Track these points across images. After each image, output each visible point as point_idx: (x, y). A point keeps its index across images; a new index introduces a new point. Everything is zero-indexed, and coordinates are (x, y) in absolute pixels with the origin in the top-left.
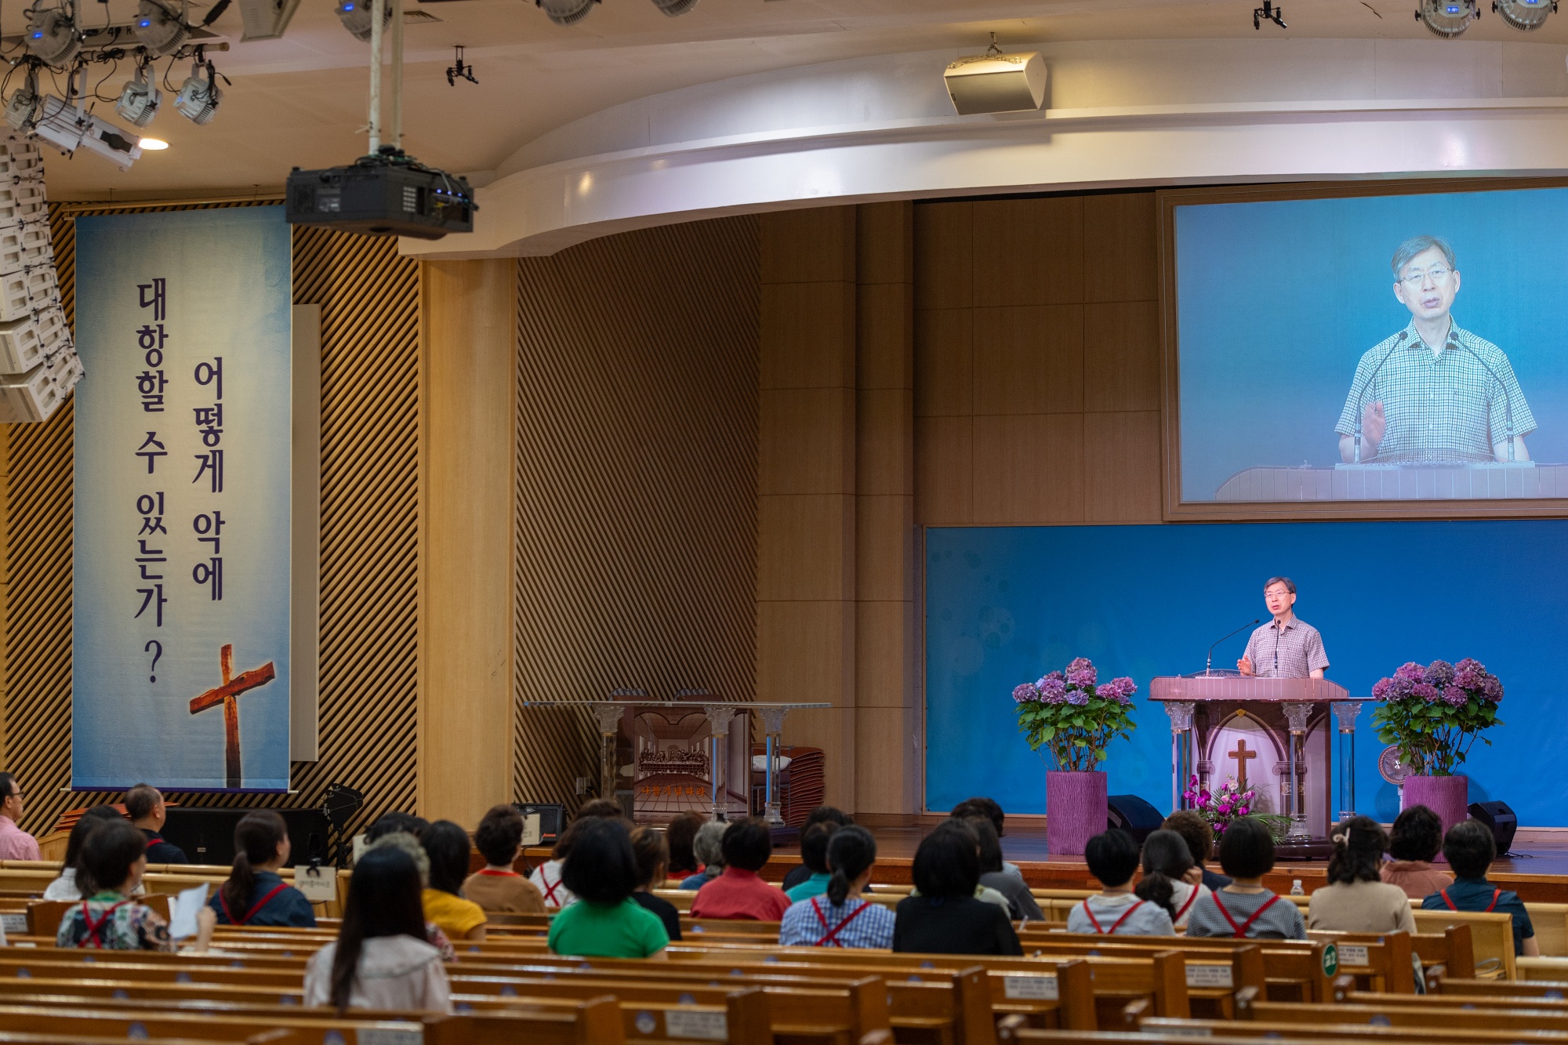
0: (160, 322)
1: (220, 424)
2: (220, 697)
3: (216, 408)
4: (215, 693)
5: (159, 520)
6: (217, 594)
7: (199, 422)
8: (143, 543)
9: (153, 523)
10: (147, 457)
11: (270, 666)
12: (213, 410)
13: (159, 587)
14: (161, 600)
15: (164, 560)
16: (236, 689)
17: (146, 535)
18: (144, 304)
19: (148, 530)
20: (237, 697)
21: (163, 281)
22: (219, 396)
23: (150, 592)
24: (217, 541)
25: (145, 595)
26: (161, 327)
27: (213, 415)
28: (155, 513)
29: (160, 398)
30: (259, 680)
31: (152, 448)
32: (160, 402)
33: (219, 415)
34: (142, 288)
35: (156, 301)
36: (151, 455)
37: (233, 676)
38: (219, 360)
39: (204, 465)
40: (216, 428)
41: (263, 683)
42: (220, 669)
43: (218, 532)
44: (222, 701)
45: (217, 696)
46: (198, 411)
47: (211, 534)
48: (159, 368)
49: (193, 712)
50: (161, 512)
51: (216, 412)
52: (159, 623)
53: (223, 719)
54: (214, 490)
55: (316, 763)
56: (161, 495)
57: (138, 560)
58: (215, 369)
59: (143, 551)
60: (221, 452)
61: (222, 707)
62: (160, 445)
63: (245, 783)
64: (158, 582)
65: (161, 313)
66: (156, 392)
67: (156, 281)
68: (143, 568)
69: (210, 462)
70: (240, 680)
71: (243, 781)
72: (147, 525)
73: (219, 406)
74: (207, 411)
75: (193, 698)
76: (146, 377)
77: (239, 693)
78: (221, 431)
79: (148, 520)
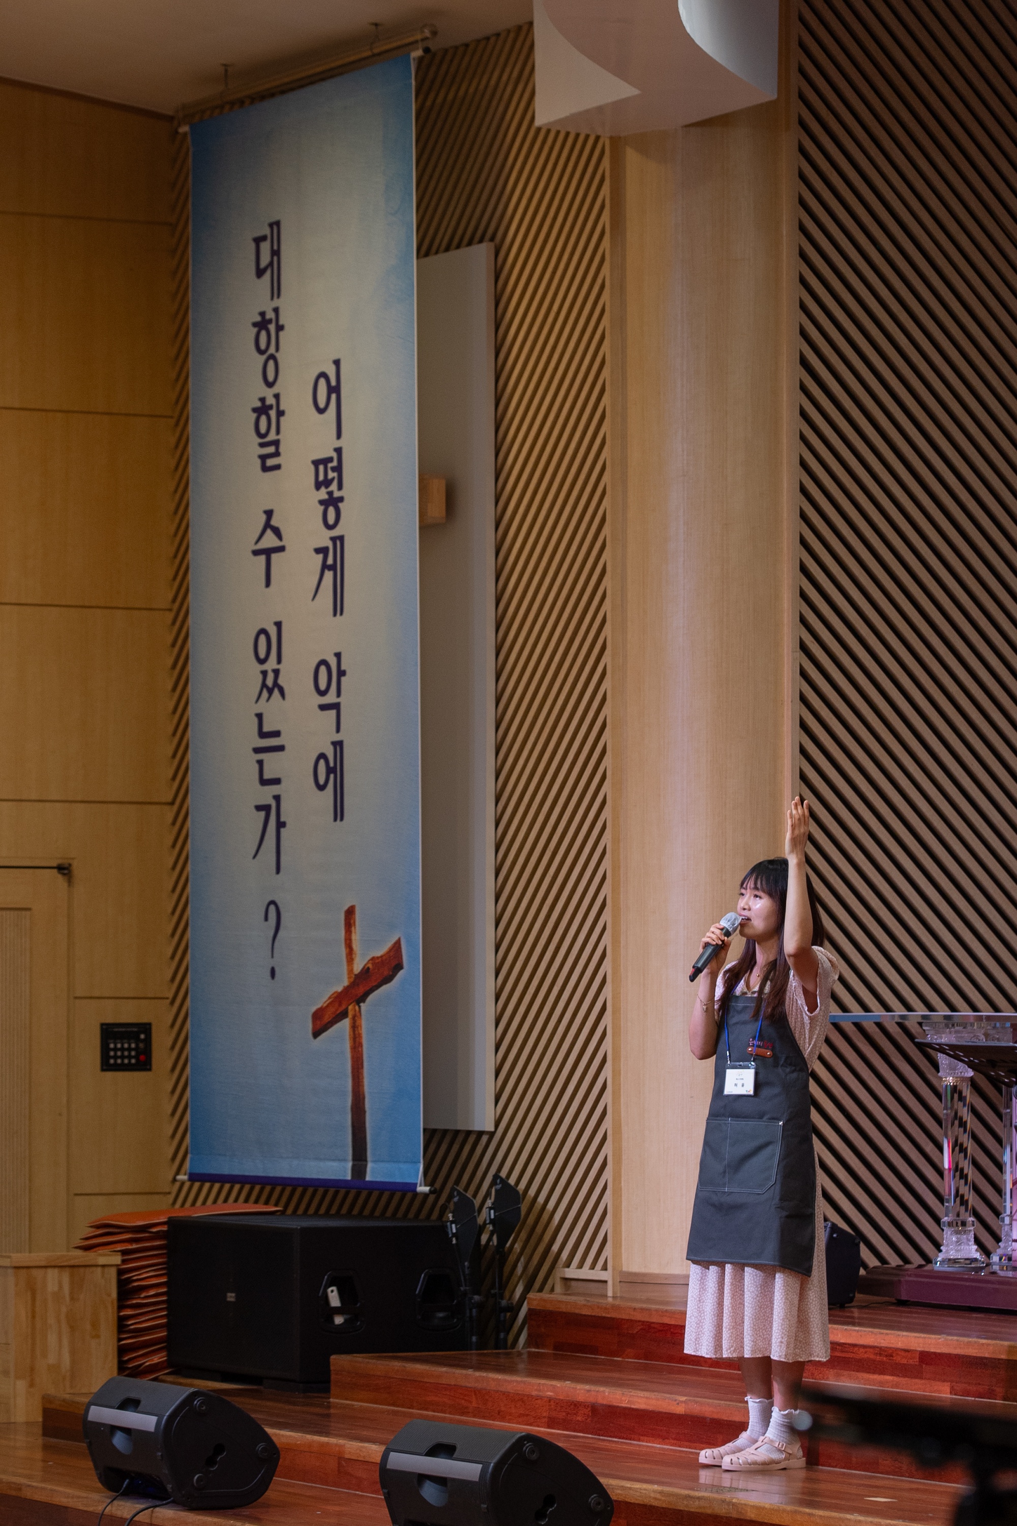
0: (276, 302)
1: (340, 487)
2: (344, 1007)
3: (335, 455)
4: (338, 998)
5: (276, 672)
6: (339, 813)
7: (318, 486)
8: (260, 716)
9: (270, 682)
10: (263, 558)
11: (397, 946)
12: (330, 460)
13: (277, 798)
14: (281, 825)
15: (281, 748)
16: (361, 990)
17: (262, 707)
18: (260, 273)
19: (265, 693)
20: (362, 1004)
21: (278, 223)
22: (339, 436)
23: (266, 808)
24: (336, 706)
25: (262, 814)
26: (276, 310)
27: (334, 469)
28: (271, 664)
29: (276, 443)
30: (386, 973)
31: (270, 540)
32: (277, 454)
33: (339, 469)
34: (258, 241)
35: (271, 264)
36: (267, 553)
37: (358, 967)
38: (337, 363)
39: (325, 567)
40: (337, 494)
41: (388, 979)
42: (343, 951)
43: (339, 694)
44: (344, 1015)
45: (340, 1005)
46: (316, 463)
47: (331, 698)
48: (275, 390)
49: (316, 1034)
50: (279, 661)
51: (335, 463)
52: (278, 871)
53: (347, 1045)
54: (335, 615)
55: (492, 1135)
56: (278, 625)
57: (257, 750)
58: (333, 383)
59: (263, 735)
60: (341, 538)
61: (346, 1023)
62: (277, 532)
63: (374, 1172)
64: (274, 789)
65: (276, 291)
66: (272, 436)
67: (271, 225)
68: (260, 763)
69: (330, 561)
70: (366, 971)
71: (370, 1166)
72: (264, 685)
73: (339, 451)
74: (326, 461)
75: (314, 1009)
76: (262, 410)
77: (362, 999)
78: (341, 499)
79: (264, 673)
